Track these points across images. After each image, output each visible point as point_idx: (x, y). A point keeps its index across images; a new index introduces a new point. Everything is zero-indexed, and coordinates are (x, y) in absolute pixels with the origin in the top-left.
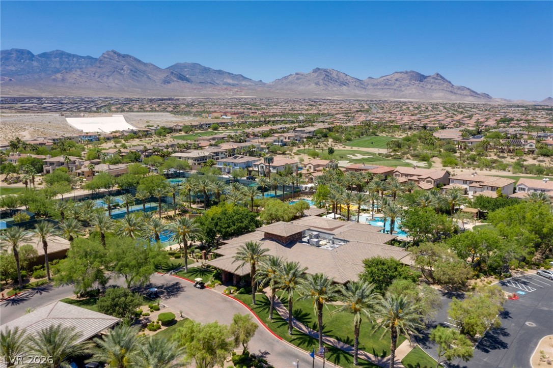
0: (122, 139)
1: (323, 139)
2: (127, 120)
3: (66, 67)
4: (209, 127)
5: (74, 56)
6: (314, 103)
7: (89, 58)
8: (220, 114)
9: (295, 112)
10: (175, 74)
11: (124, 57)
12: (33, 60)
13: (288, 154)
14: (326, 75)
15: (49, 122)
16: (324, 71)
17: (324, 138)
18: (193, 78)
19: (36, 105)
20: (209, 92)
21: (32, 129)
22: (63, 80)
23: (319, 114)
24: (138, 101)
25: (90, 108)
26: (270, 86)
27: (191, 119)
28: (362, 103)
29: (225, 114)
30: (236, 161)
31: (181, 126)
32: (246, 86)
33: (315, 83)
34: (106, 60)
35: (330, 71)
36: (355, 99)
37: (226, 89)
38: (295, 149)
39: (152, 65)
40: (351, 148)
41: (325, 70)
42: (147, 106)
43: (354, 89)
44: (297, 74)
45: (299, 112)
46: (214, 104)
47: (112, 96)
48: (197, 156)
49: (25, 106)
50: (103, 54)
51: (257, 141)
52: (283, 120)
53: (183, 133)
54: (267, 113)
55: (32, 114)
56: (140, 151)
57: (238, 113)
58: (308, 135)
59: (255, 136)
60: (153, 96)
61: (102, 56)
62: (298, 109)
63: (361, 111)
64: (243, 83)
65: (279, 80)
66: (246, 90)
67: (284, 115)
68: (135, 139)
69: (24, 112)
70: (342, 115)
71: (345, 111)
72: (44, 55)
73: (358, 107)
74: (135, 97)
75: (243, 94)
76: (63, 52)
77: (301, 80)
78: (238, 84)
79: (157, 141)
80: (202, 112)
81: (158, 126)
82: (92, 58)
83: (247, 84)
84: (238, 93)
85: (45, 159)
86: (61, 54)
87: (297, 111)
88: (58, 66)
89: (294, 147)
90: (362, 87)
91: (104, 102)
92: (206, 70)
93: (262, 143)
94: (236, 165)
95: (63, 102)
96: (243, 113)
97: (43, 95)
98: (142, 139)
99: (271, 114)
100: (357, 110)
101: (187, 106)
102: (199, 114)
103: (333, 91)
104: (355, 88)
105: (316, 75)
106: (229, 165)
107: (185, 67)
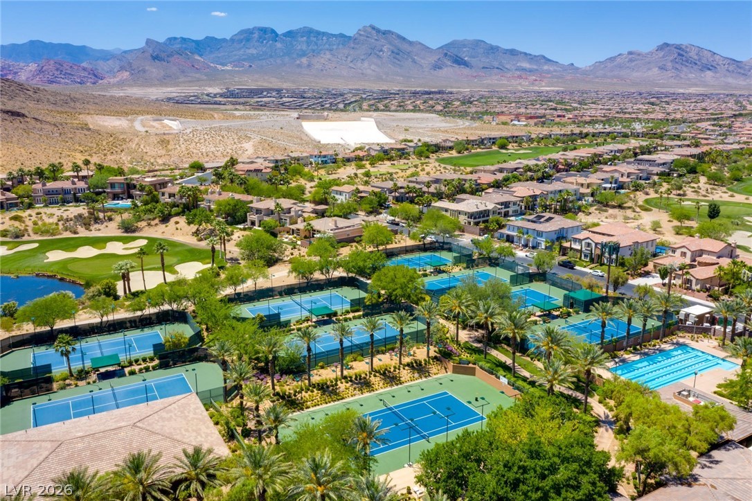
0: (367, 160)
1: (689, 177)
2: (380, 125)
3: (314, 48)
4: (493, 143)
5: (324, 34)
6: (656, 99)
7: (342, 36)
8: (509, 117)
9: (627, 116)
10: (450, 56)
11: (384, 34)
12: (276, 41)
13: (630, 208)
14: (679, 54)
15: (282, 128)
16: (676, 48)
17: (692, 175)
18: (473, 61)
19: (274, 99)
20: (494, 82)
21: (258, 139)
22: (309, 66)
23: (668, 120)
24: (398, 94)
25: (336, 104)
26: (585, 73)
27: (467, 124)
28: (741, 99)
29: (518, 117)
30: (540, 227)
31: (452, 142)
32: (548, 72)
33: (659, 68)
34: (362, 38)
35: (687, 47)
36: (726, 92)
37: (520, 77)
38: (641, 197)
39: (420, 43)
40: (747, 199)
41: (679, 45)
42: (409, 102)
43: (725, 76)
44: (630, 53)
45: (634, 116)
46: (501, 100)
47: (366, 88)
48: (475, 210)
49: (261, 101)
50: (359, 30)
51: (574, 181)
52: (609, 133)
53: (454, 153)
54: (582, 116)
55: (267, 113)
56: (388, 189)
57: (537, 117)
58: (661, 169)
59: (568, 167)
60: (417, 87)
61: (358, 33)
62: (630, 110)
63: (741, 115)
64: (546, 67)
65: (600, 62)
66: (549, 78)
67: (608, 121)
68: (386, 162)
69: (259, 110)
70: (709, 123)
71: (712, 114)
72: (290, 34)
73: (735, 107)
74: (395, 89)
75: (544, 84)
76: (311, 29)
77: (635, 63)
78: (537, 70)
79: (416, 166)
80: (483, 113)
81: (420, 140)
82: (345, 36)
83: (551, 69)
84: (537, 83)
85: (251, 202)
86: (309, 32)
87: (629, 113)
88: (304, 48)
89: (638, 193)
90: (739, 73)
91: (355, 95)
92: (493, 49)
93: (582, 185)
94: (540, 234)
95: (305, 95)
96: (544, 116)
97: (285, 86)
98: (395, 162)
99: (588, 119)
100: (734, 113)
101: (463, 103)
102: (478, 116)
103: (689, 79)
104: (728, 74)
105: (661, 54)
106: (527, 233)
107: (465, 46)
